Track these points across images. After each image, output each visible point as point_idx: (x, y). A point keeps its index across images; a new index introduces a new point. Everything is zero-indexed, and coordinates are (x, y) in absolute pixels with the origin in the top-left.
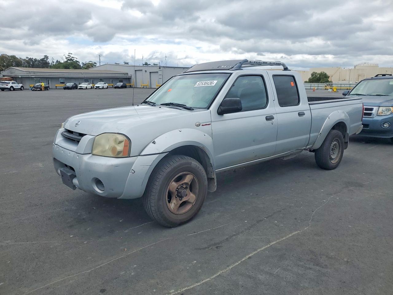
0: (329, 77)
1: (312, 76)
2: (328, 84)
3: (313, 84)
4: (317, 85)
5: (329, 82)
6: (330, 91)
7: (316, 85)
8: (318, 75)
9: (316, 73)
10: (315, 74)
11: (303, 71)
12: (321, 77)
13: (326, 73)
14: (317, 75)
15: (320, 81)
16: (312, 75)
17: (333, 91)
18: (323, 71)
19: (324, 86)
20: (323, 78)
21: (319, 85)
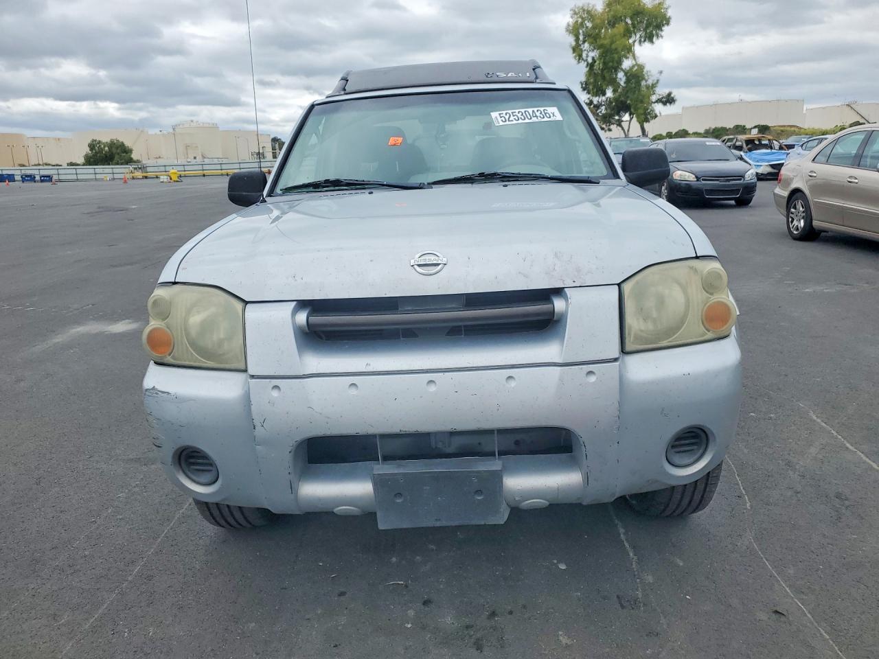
0: (131, 151)
1: (91, 150)
2: (135, 167)
3: (99, 169)
4: (110, 171)
5: (135, 162)
6: (165, 180)
7: (107, 171)
8: (104, 147)
9: (100, 142)
10: (98, 143)
11: (56, 139)
12: (114, 150)
13: (122, 143)
14: (102, 146)
15: (114, 161)
16: (92, 146)
17: (171, 179)
18: (115, 138)
19: (127, 170)
20: (118, 154)
21: (115, 171)
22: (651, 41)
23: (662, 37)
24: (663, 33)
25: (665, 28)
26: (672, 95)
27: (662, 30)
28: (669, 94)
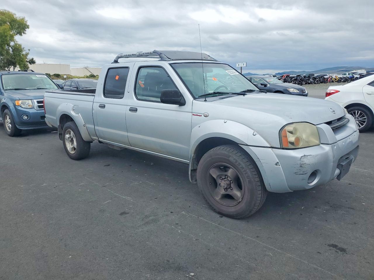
22: (21, 35)
23: (26, 33)
24: (26, 32)
25: (27, 30)
26: (34, 60)
27: (25, 31)
28: (33, 59)
